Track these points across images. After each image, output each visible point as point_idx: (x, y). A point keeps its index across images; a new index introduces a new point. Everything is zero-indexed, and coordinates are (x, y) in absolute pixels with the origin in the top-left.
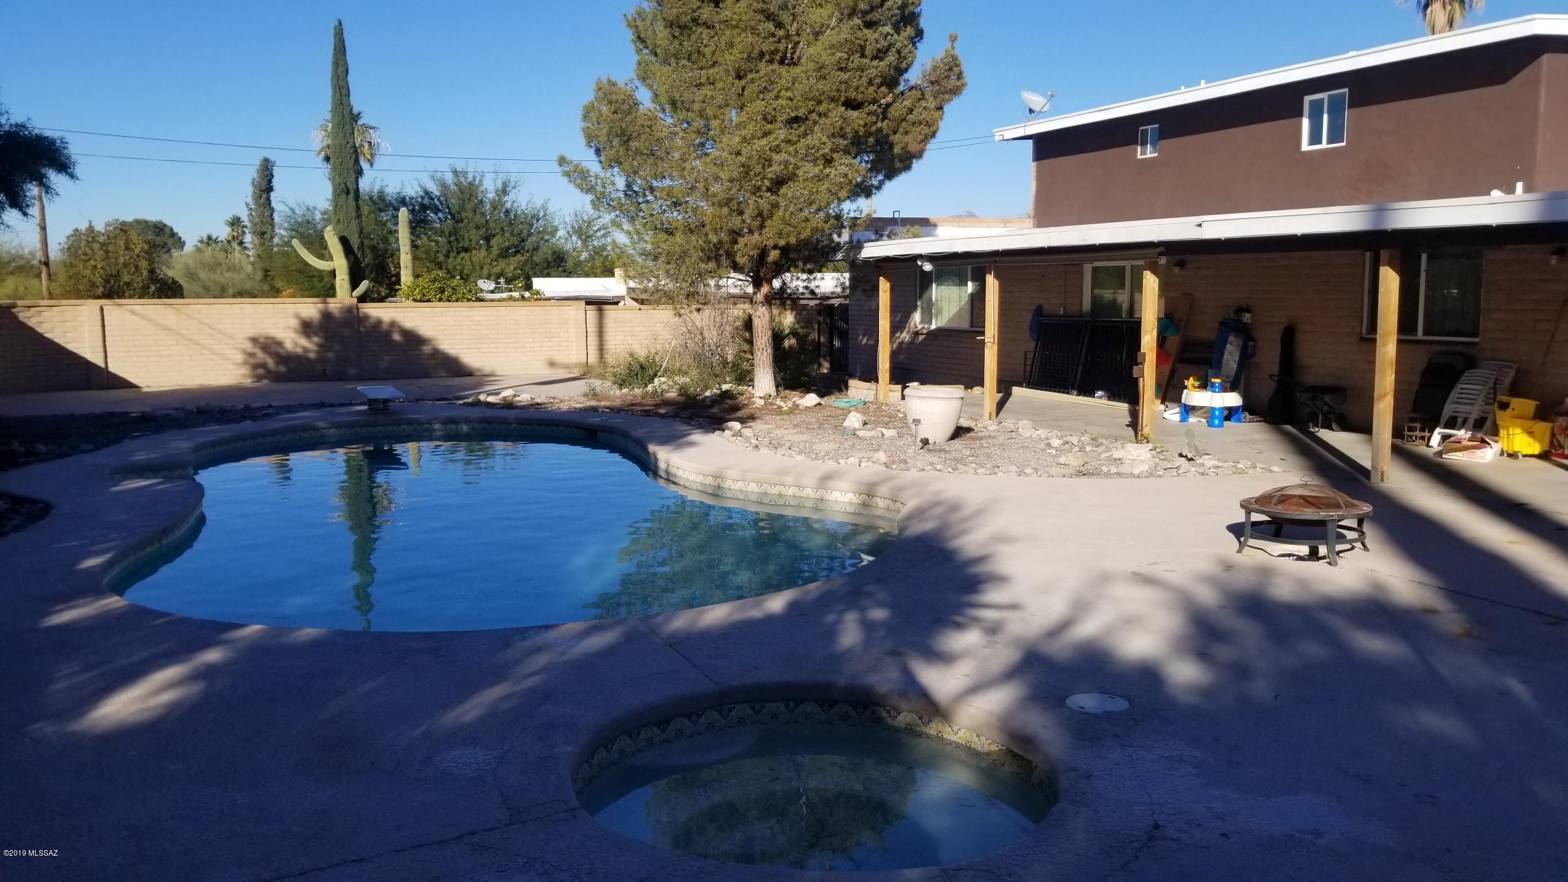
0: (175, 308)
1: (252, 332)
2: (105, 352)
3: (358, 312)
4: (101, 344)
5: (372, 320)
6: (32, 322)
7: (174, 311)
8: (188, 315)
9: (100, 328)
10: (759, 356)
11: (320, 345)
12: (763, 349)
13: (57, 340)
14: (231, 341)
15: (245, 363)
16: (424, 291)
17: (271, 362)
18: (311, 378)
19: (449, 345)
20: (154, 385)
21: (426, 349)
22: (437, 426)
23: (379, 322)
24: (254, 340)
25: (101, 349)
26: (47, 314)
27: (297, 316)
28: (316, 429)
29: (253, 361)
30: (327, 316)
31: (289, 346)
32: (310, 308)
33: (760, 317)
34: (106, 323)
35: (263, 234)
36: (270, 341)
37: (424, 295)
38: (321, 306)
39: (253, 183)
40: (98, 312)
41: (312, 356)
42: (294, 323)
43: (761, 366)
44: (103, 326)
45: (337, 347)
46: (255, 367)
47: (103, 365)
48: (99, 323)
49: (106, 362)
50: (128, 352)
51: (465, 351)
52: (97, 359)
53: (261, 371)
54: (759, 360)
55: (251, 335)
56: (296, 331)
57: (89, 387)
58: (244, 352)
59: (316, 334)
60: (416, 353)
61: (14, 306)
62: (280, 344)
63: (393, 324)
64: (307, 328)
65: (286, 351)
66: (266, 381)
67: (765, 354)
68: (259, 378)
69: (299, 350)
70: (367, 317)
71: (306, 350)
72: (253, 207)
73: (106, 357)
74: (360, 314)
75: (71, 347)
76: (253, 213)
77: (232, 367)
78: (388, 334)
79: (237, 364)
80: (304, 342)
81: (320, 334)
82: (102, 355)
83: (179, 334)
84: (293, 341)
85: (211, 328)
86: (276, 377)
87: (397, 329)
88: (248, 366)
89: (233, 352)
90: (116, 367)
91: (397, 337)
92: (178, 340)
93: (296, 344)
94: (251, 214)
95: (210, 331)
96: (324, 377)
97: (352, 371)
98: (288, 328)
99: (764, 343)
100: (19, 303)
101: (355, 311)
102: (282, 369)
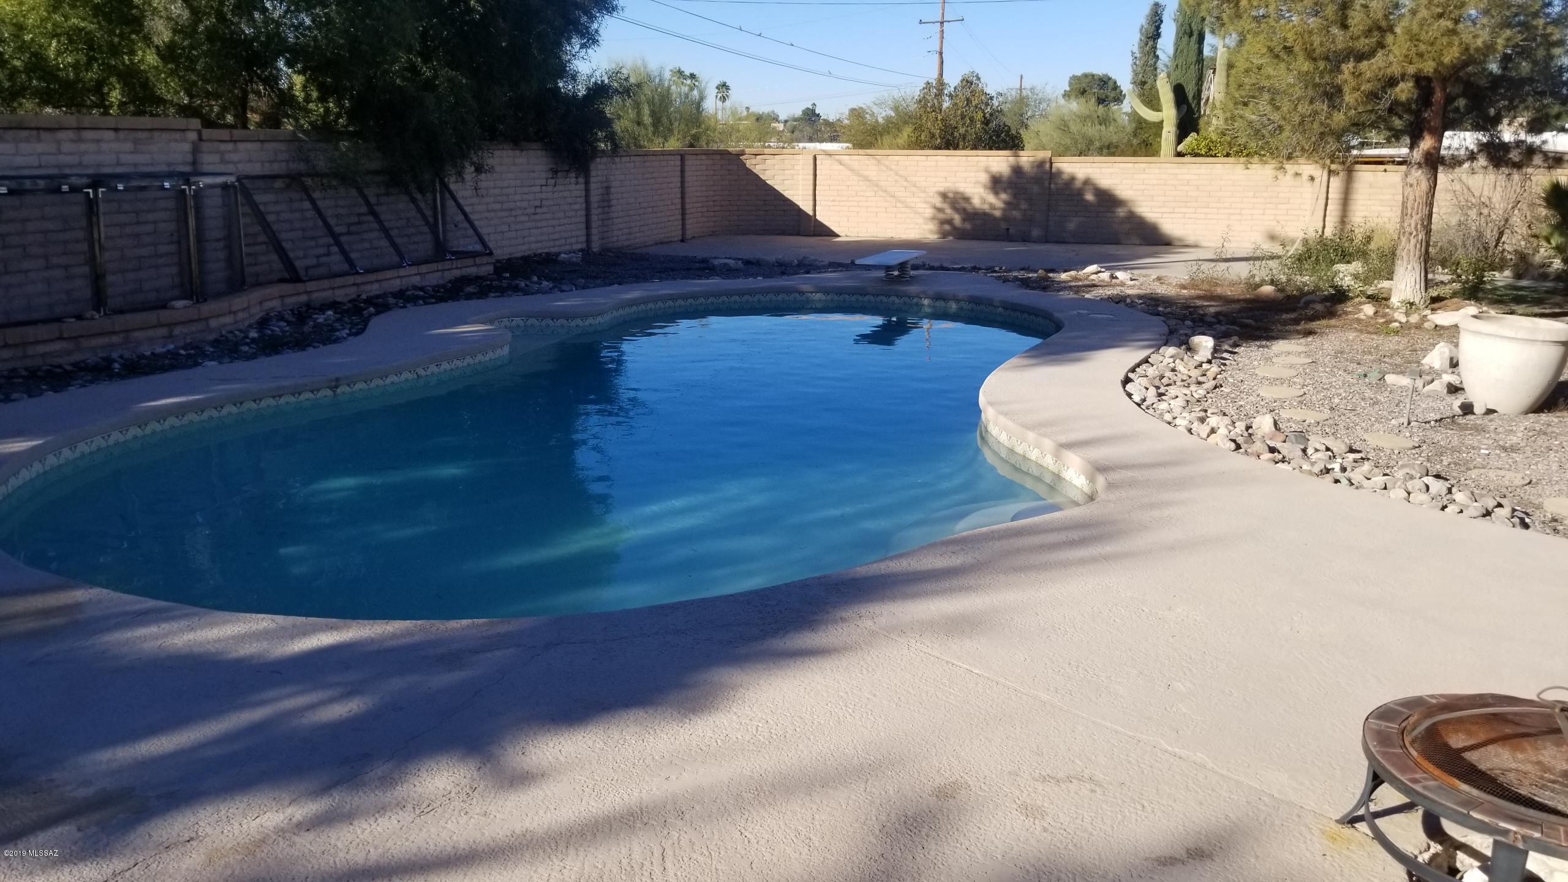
0: (876, 159)
1: (942, 187)
2: (815, 200)
3: (1051, 167)
4: (811, 192)
5: (1065, 177)
6: (757, 170)
7: (875, 162)
8: (887, 166)
9: (811, 177)
10: (1403, 243)
11: (1007, 203)
12: (1411, 234)
13: (776, 187)
14: (923, 195)
15: (933, 218)
16: (1210, 144)
17: (957, 219)
18: (996, 238)
19: (1148, 210)
20: (852, 235)
21: (1121, 212)
22: (926, 302)
23: (1073, 179)
24: (944, 196)
25: (811, 198)
26: (771, 162)
27: (987, 171)
28: (802, 293)
29: (941, 216)
30: (1017, 170)
31: (976, 202)
32: (999, 162)
33: (1411, 185)
34: (818, 172)
35: (1143, 83)
36: (959, 196)
37: (1210, 149)
38: (1011, 159)
39: (1141, 30)
40: (811, 162)
41: (998, 213)
42: (984, 178)
43: (1405, 258)
44: (815, 175)
45: (1024, 206)
46: (943, 222)
47: (811, 213)
48: (811, 172)
49: (815, 210)
50: (834, 201)
51: (1165, 215)
52: (806, 207)
53: (947, 227)
54: (1403, 250)
55: (942, 189)
56: (985, 187)
57: (798, 234)
58: (935, 208)
59: (1005, 190)
60: (1109, 215)
61: (743, 153)
62: (967, 199)
63: (1087, 182)
64: (996, 183)
65: (975, 209)
66: (951, 238)
67: (1413, 241)
68: (944, 235)
69: (986, 207)
70: (1060, 173)
71: (991, 205)
72: (1138, 55)
73: (815, 205)
74: (1054, 170)
75: (787, 194)
76: (1138, 62)
77: (921, 221)
78: (1080, 193)
79: (926, 219)
80: (991, 198)
81: (1009, 191)
82: (811, 203)
83: (877, 186)
84: (981, 197)
85: (906, 180)
86: (961, 234)
87: (1091, 187)
88: (936, 222)
89: (924, 205)
90: (824, 217)
91: (1089, 197)
92: (876, 192)
93: (983, 201)
94: (1135, 64)
95: (905, 184)
96: (1008, 237)
97: (1036, 233)
98: (978, 182)
99: (1413, 225)
100: (747, 150)
101: (1048, 166)
102: (968, 226)
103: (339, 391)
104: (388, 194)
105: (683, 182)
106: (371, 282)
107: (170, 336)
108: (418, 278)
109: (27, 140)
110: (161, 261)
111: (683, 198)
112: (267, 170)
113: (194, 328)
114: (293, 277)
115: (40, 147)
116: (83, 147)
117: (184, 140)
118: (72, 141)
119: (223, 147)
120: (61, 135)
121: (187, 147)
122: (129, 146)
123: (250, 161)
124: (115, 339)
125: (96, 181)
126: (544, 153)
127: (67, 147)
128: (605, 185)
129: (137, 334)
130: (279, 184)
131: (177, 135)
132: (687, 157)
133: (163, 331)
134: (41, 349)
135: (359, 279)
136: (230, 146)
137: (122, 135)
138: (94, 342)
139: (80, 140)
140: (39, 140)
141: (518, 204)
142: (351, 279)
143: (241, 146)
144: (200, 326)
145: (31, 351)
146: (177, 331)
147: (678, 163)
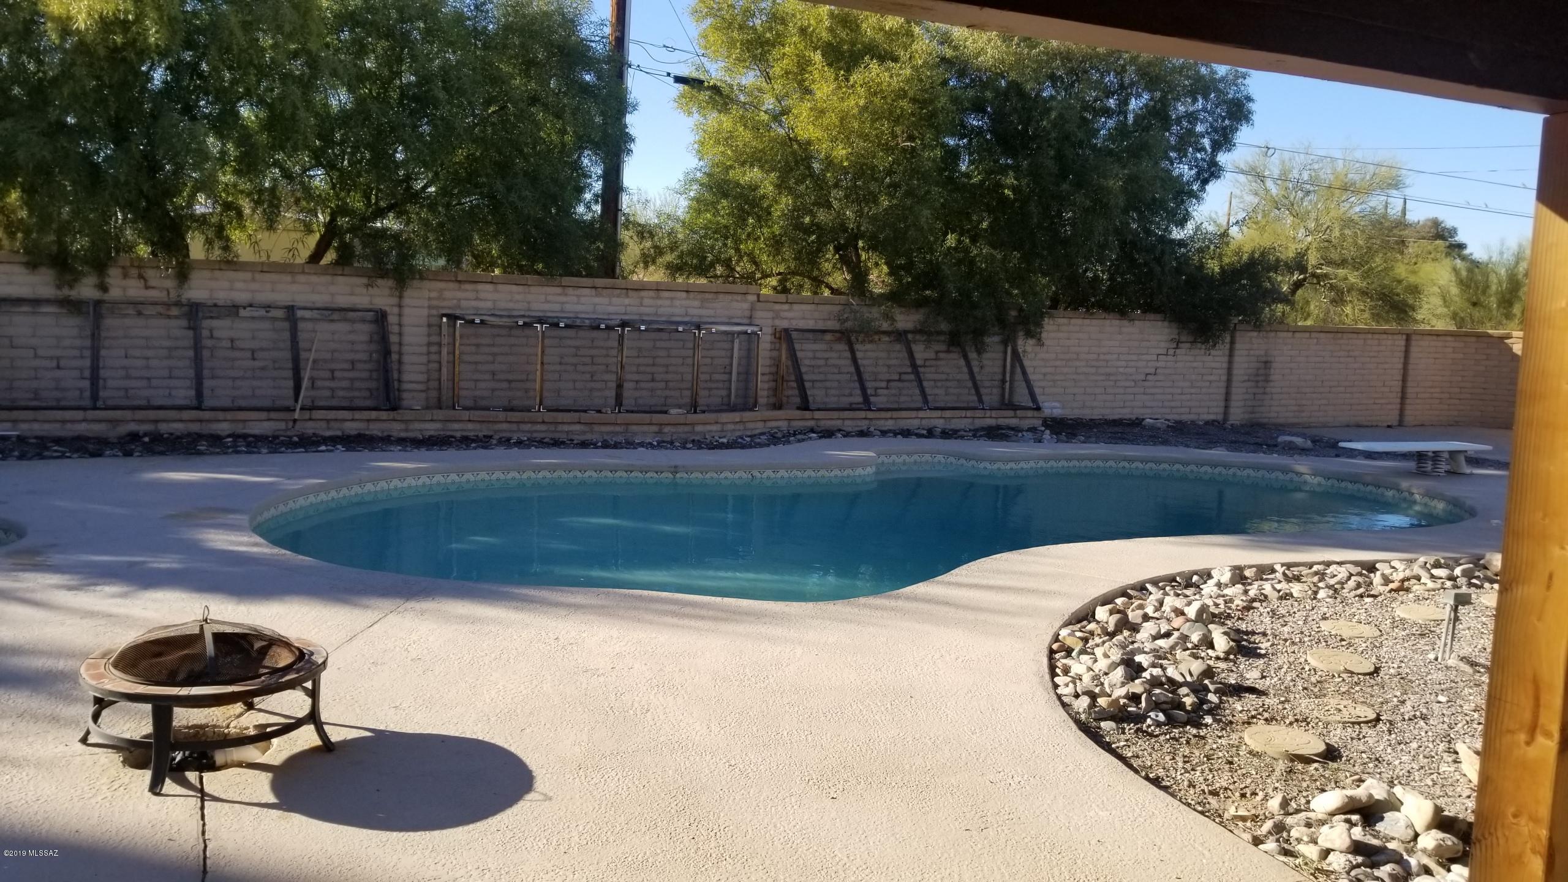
103: (678, 475)
104: (948, 351)
105: (1406, 364)
106: (886, 419)
107: (660, 432)
108: (942, 421)
109: (618, 296)
110: (714, 385)
111: (1404, 380)
112: (821, 326)
113: (681, 429)
114: (805, 406)
115: (627, 301)
116: (659, 302)
117: (745, 301)
118: (653, 298)
119: (777, 307)
120: (644, 294)
121: (746, 306)
122: (697, 303)
123: (804, 318)
124: (618, 429)
125: (624, 324)
126: (1166, 324)
127: (646, 301)
128: (1264, 359)
129: (634, 428)
130: (828, 337)
131: (739, 297)
132: (1414, 337)
133: (655, 428)
134: (566, 428)
135: (870, 415)
136: (786, 307)
137: (692, 295)
138: (604, 429)
139: (658, 298)
140: (627, 296)
141: (1121, 370)
142: (862, 414)
143: (795, 307)
144: (687, 429)
145: (560, 428)
146: (666, 429)
147: (1403, 343)
